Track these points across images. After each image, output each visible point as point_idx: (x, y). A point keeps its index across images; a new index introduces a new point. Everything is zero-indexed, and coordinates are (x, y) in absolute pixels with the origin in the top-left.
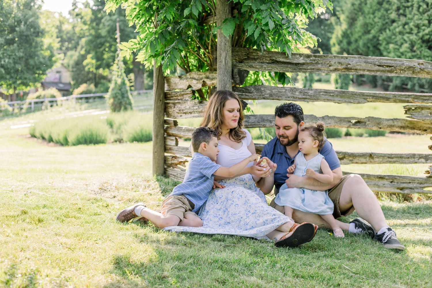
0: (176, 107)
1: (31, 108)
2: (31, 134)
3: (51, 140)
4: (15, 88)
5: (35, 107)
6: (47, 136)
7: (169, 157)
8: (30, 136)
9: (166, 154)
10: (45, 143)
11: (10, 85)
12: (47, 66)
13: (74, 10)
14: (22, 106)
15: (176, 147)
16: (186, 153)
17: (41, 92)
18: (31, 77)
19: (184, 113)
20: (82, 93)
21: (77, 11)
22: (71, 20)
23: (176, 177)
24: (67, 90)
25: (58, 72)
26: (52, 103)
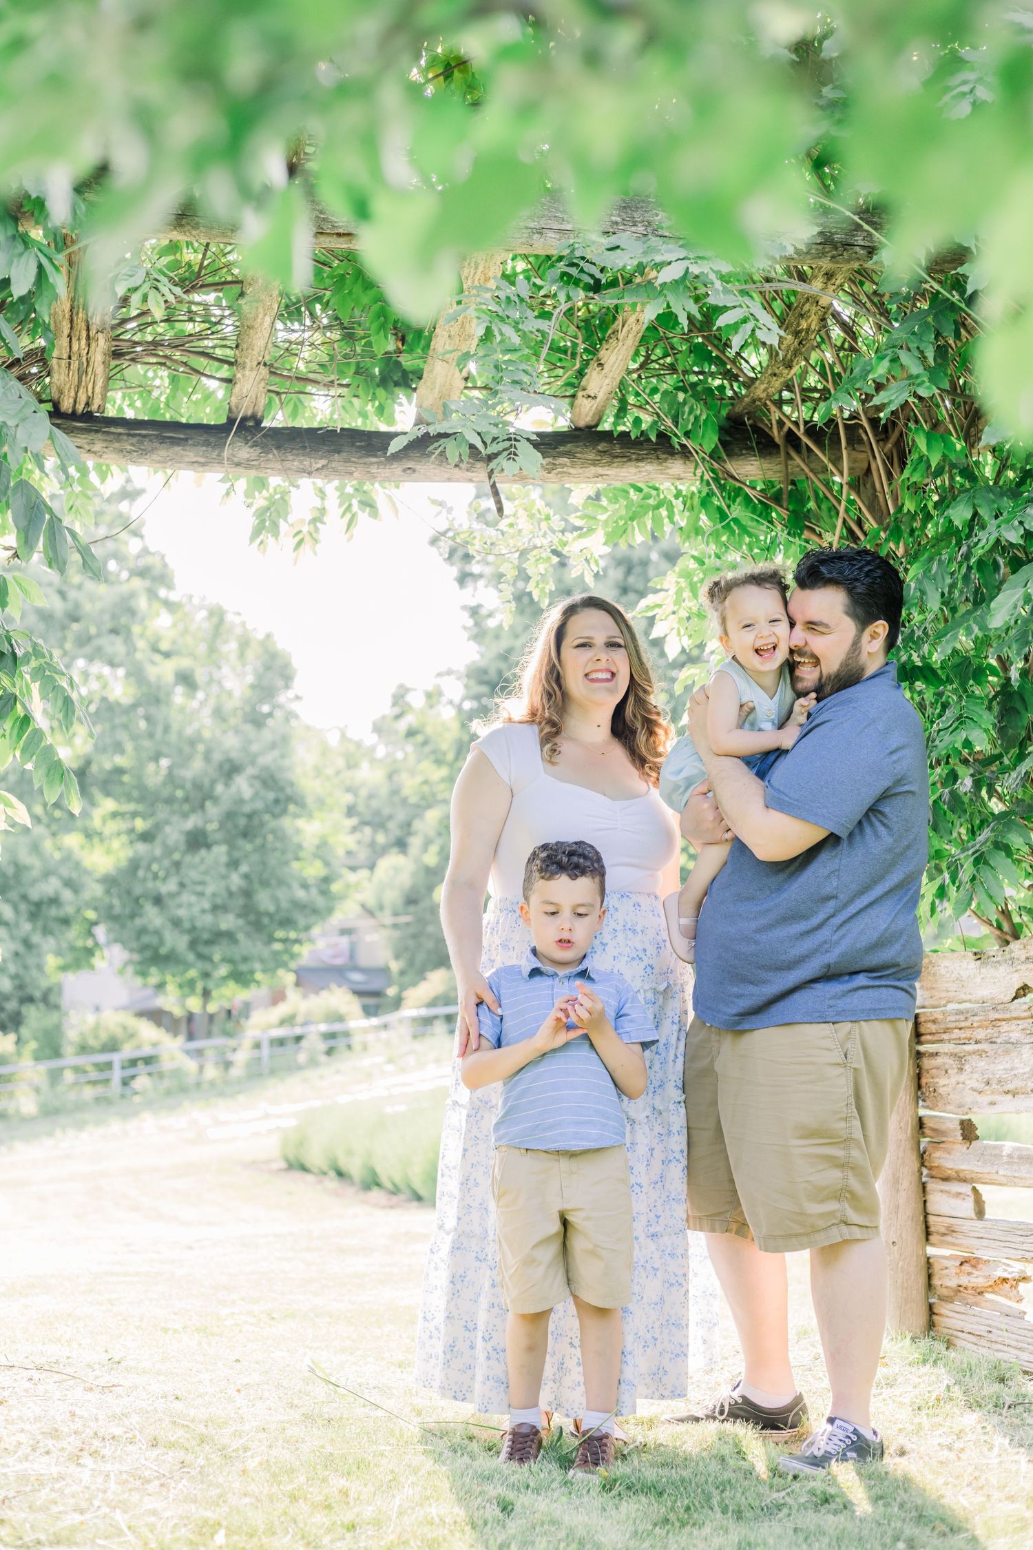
0: (967, 1067)
1: (259, 1059)
2: (287, 1160)
3: (372, 1182)
4: (206, 994)
5: (271, 1057)
6: (355, 1168)
7: (946, 1263)
8: (283, 1165)
9: (930, 1251)
10: (351, 1191)
11: (191, 984)
12: (315, 911)
13: (398, 717)
14: (231, 1057)
15: (979, 1224)
16: (1025, 1247)
17: (296, 1002)
18: (266, 953)
19: (1007, 1092)
20: (433, 1003)
21: (409, 720)
22: (381, 752)
23: (983, 1342)
24: (377, 994)
25: (345, 932)
26: (335, 1041)
